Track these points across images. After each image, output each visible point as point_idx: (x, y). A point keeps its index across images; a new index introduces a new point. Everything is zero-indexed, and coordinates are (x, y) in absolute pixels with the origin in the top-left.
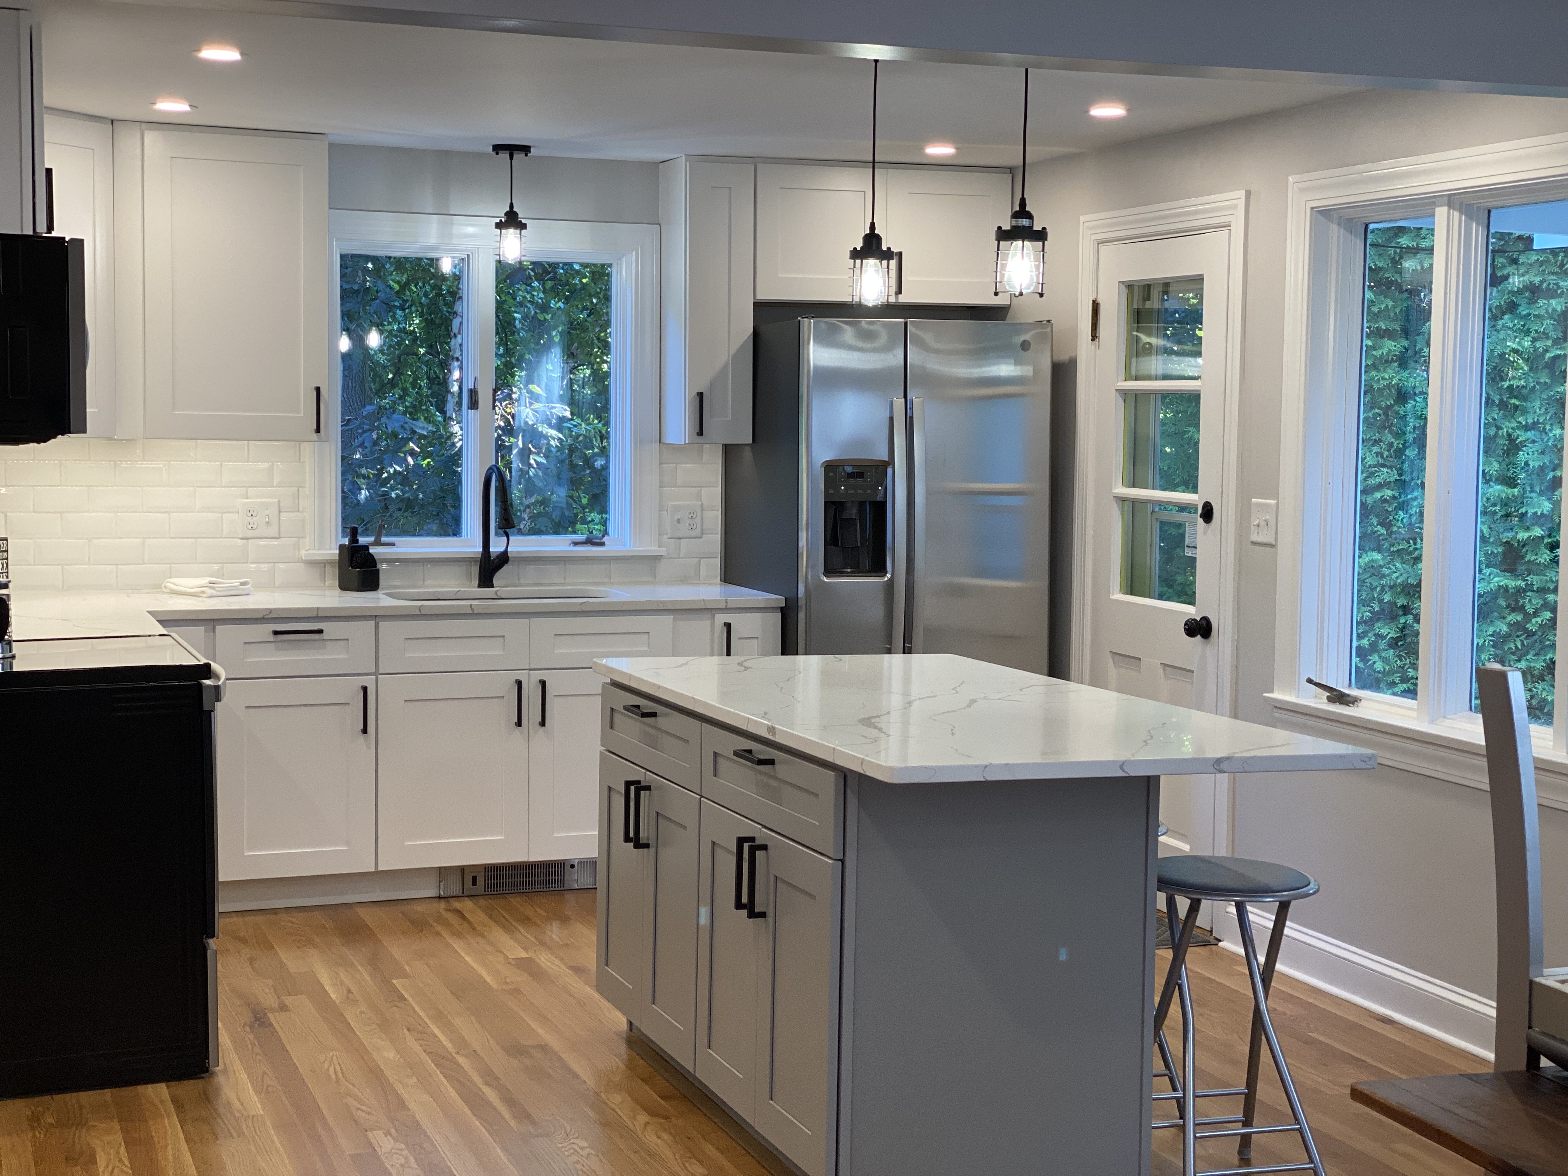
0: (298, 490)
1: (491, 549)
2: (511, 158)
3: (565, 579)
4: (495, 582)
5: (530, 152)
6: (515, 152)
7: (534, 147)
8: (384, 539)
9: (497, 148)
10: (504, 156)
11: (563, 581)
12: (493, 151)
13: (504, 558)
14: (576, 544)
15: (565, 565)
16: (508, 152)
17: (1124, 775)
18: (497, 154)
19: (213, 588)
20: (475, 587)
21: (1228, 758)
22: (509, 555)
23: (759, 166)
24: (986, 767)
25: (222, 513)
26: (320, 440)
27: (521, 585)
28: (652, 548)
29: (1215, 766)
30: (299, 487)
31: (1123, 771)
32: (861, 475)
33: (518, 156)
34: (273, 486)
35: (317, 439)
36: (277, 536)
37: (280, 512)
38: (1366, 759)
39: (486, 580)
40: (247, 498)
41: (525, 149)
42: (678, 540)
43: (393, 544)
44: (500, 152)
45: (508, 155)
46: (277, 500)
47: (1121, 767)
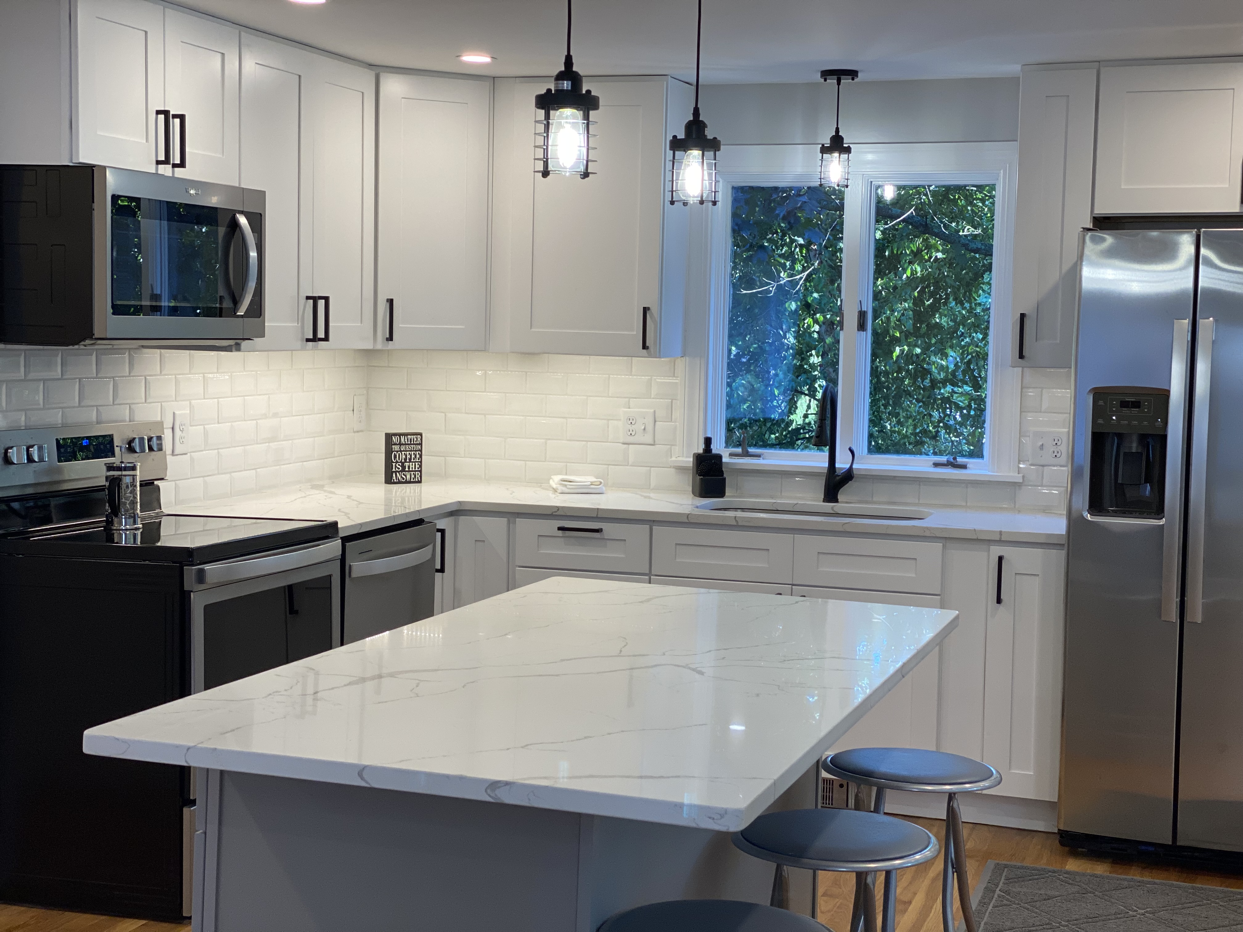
0: (672, 402)
1: (837, 465)
2: (839, 83)
3: (919, 500)
4: (840, 497)
5: (857, 76)
6: (842, 77)
7: (862, 71)
8: (752, 450)
9: (826, 74)
10: (833, 81)
11: (917, 502)
12: (821, 77)
13: (849, 476)
14: (936, 465)
15: (920, 485)
16: (836, 77)
17: (363, 784)
18: (825, 80)
19: (566, 486)
20: (820, 501)
21: (507, 783)
22: (855, 472)
23: (1103, 70)
24: (189, 749)
25: (608, 420)
26: (650, 356)
27: (875, 503)
28: (1011, 474)
29: (489, 791)
30: (672, 400)
31: (362, 778)
32: (1136, 405)
33: (846, 81)
34: (650, 398)
35: (647, 355)
36: (652, 443)
37: (655, 421)
38: (716, 817)
39: (831, 495)
40: (629, 408)
41: (853, 74)
42: (1041, 467)
43: (758, 456)
44: (828, 77)
45: (835, 81)
46: (652, 410)
47: (360, 775)
